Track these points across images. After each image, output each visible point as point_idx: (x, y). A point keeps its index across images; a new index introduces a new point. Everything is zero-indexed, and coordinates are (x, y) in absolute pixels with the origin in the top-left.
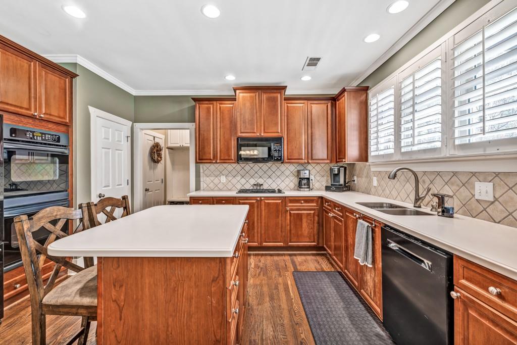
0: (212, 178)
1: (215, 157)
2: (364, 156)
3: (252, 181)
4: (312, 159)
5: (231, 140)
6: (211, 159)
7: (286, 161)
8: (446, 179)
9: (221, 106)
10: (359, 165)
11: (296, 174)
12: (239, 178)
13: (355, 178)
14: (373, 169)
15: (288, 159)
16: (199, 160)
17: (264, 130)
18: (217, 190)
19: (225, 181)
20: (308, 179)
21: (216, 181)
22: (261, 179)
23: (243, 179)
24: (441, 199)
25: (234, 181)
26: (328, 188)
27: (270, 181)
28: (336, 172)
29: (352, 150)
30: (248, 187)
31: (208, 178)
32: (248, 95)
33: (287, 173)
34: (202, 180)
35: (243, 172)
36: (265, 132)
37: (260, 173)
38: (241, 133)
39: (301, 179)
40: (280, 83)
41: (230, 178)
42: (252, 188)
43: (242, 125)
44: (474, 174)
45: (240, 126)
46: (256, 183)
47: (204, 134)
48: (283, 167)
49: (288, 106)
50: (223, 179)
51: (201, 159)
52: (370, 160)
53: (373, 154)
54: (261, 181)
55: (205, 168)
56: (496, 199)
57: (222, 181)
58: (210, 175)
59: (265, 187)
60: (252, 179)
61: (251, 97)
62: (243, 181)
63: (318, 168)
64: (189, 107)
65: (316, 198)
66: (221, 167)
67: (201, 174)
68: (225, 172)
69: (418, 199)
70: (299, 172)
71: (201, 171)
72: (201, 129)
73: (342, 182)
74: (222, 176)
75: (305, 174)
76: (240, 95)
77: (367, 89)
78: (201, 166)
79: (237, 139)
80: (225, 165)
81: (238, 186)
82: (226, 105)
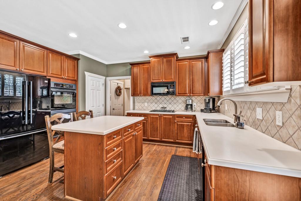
0: (141, 104)
1: (140, 93)
3: (161, 106)
4: (193, 94)
5: (148, 84)
6: (138, 94)
7: (178, 95)
9: (143, 66)
11: (185, 102)
12: (154, 104)
15: (178, 94)
16: (133, 94)
17: (165, 78)
18: (143, 110)
19: (147, 105)
20: (191, 105)
21: (143, 105)
22: (165, 105)
25: (151, 105)
26: (202, 111)
27: (170, 106)
28: (207, 101)
29: (214, 89)
30: (158, 109)
31: (138, 104)
32: (156, 59)
33: (180, 101)
34: (136, 104)
35: (156, 101)
36: (165, 79)
37: (165, 101)
38: (153, 80)
39: (187, 105)
40: (174, 52)
41: (149, 104)
42: (161, 109)
44: (257, 103)
45: (153, 76)
46: (163, 107)
47: (135, 82)
48: (178, 98)
49: (178, 64)
50: (146, 104)
51: (134, 94)
52: (224, 94)
53: (224, 90)
54: (165, 106)
55: (137, 99)
56: (263, 119)
57: (145, 106)
58: (140, 102)
59: (168, 109)
60: (161, 105)
61: (158, 61)
62: (156, 105)
63: (199, 98)
64: (129, 69)
65: (192, 116)
66: (145, 98)
67: (136, 102)
68: (147, 101)
71: (136, 100)
72: (134, 79)
73: (211, 107)
74: (145, 103)
75: (189, 102)
76: (153, 60)
77: (223, 50)
78: (135, 97)
79: (151, 83)
80: (147, 97)
81: (154, 108)
82: (146, 66)
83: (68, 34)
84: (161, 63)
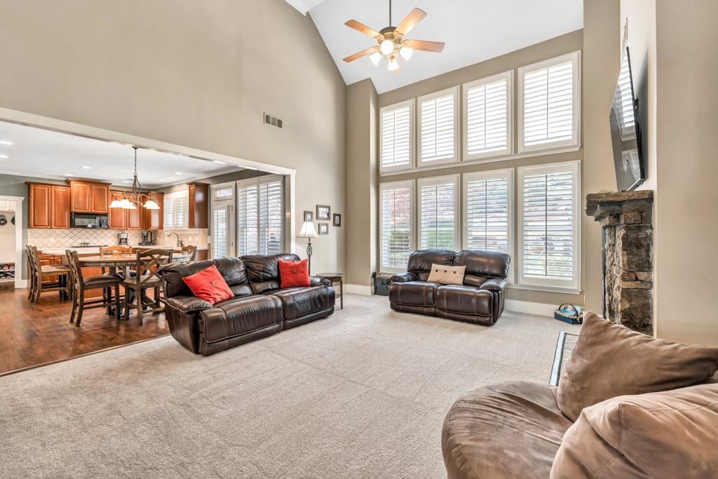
0: (40, 239)
1: (50, 224)
2: (161, 227)
3: (80, 241)
4: (129, 227)
5: (65, 213)
6: (45, 226)
7: (111, 228)
10: (160, 231)
11: (117, 236)
12: (67, 239)
13: (157, 238)
14: (166, 233)
17: (94, 208)
18: (47, 248)
19: (53, 241)
20: (126, 239)
21: (45, 241)
24: (181, 242)
25: (63, 241)
26: (140, 244)
27: (95, 241)
28: (146, 235)
29: (155, 223)
30: (76, 245)
31: (35, 238)
33: (109, 235)
34: (29, 240)
35: (71, 235)
37: (87, 235)
38: (75, 209)
39: (121, 239)
40: (106, 181)
41: (59, 239)
42: (79, 246)
45: (75, 205)
46: (83, 242)
47: (39, 208)
52: (164, 228)
53: (166, 226)
54: (87, 241)
55: (33, 232)
57: (51, 241)
58: (38, 237)
59: (91, 244)
61: (84, 187)
62: (71, 241)
63: (133, 232)
64: (14, 185)
66: (50, 231)
67: (29, 236)
68: (54, 235)
69: (178, 244)
70: (119, 235)
71: (29, 233)
72: (36, 204)
73: (149, 240)
74: (51, 238)
75: (124, 236)
76: (74, 185)
77: (163, 193)
78: (29, 230)
79: (71, 213)
80: (54, 230)
81: (67, 244)
82: (61, 190)
84: (88, 190)
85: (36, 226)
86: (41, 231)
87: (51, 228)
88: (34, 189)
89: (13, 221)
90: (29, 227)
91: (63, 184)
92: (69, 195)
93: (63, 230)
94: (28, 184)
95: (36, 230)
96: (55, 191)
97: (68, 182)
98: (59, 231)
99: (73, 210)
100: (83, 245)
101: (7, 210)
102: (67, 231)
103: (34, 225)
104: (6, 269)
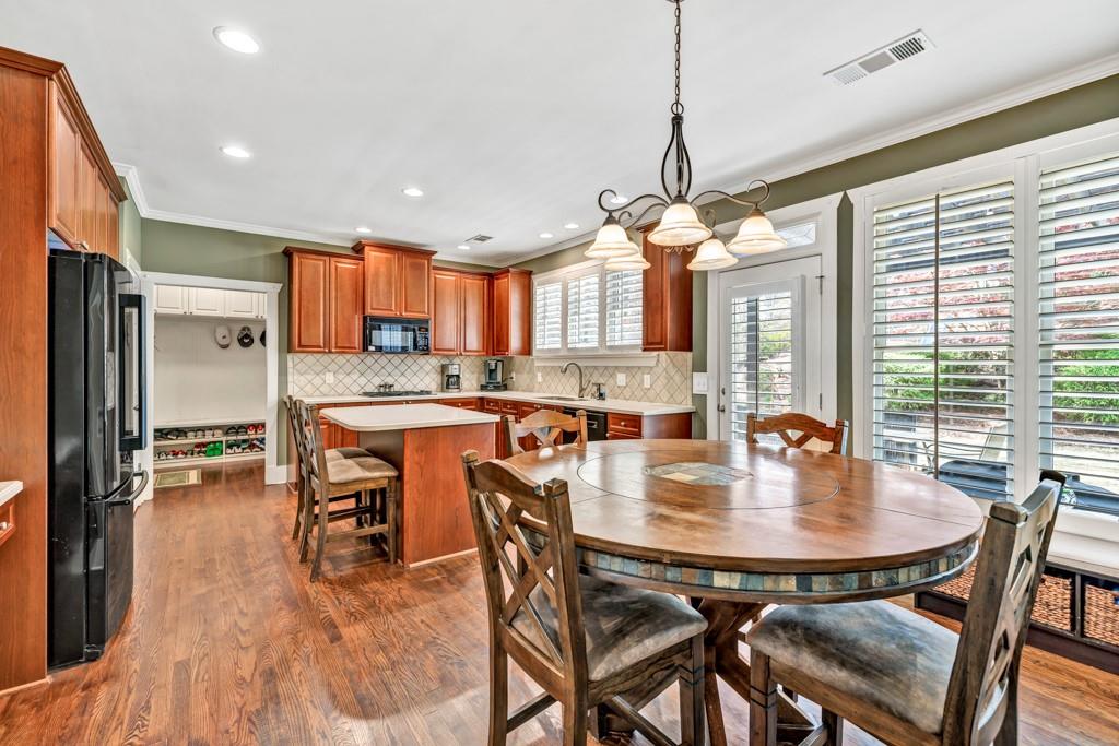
0: (310, 377)
1: (327, 342)
2: (527, 349)
3: (377, 381)
4: (465, 350)
5: (353, 318)
6: (319, 347)
7: (433, 352)
8: (601, 371)
9: (339, 265)
10: (519, 359)
11: (440, 370)
12: (355, 376)
13: (513, 375)
14: (537, 364)
15: (435, 350)
17: (406, 308)
18: (320, 396)
19: (332, 382)
20: (458, 376)
21: (317, 381)
22: (390, 378)
23: (362, 378)
24: (599, 386)
25: (348, 381)
26: (483, 388)
27: (403, 380)
28: (493, 368)
29: (515, 341)
30: (370, 388)
31: (302, 378)
32: (383, 255)
33: (428, 368)
34: (290, 378)
35: (362, 367)
36: (406, 311)
37: (389, 368)
38: (372, 309)
39: (450, 376)
41: (341, 377)
42: (376, 391)
43: (374, 298)
44: (617, 367)
45: (372, 300)
46: (383, 384)
48: (422, 360)
49: (436, 279)
50: (330, 378)
51: (289, 345)
52: (535, 353)
53: (538, 347)
54: (390, 380)
55: (297, 360)
56: (627, 385)
57: (327, 382)
58: (305, 372)
59: (397, 388)
60: (376, 378)
61: (388, 259)
62: (362, 381)
63: (467, 362)
64: (266, 256)
65: (475, 400)
66: (325, 359)
67: (290, 370)
68: (333, 367)
69: (582, 390)
70: (444, 368)
71: (290, 364)
72: (303, 298)
73: (499, 379)
74: (327, 374)
75: (453, 370)
76: (371, 255)
77: (530, 274)
78: (290, 356)
79: (365, 318)
80: (333, 356)
81: (355, 389)
82: (347, 265)
83: (221, 149)
84: (395, 267)
85: (304, 348)
86: (310, 359)
87: (330, 352)
88: (300, 263)
89: (263, 338)
90: (290, 350)
91: (350, 253)
92: (361, 278)
93: (348, 356)
94: (288, 254)
95: (302, 355)
96: (336, 267)
97: (358, 249)
98: (341, 359)
99: (369, 311)
100: (382, 390)
101: (252, 315)
102: (355, 359)
103: (300, 346)
104: (252, 435)
